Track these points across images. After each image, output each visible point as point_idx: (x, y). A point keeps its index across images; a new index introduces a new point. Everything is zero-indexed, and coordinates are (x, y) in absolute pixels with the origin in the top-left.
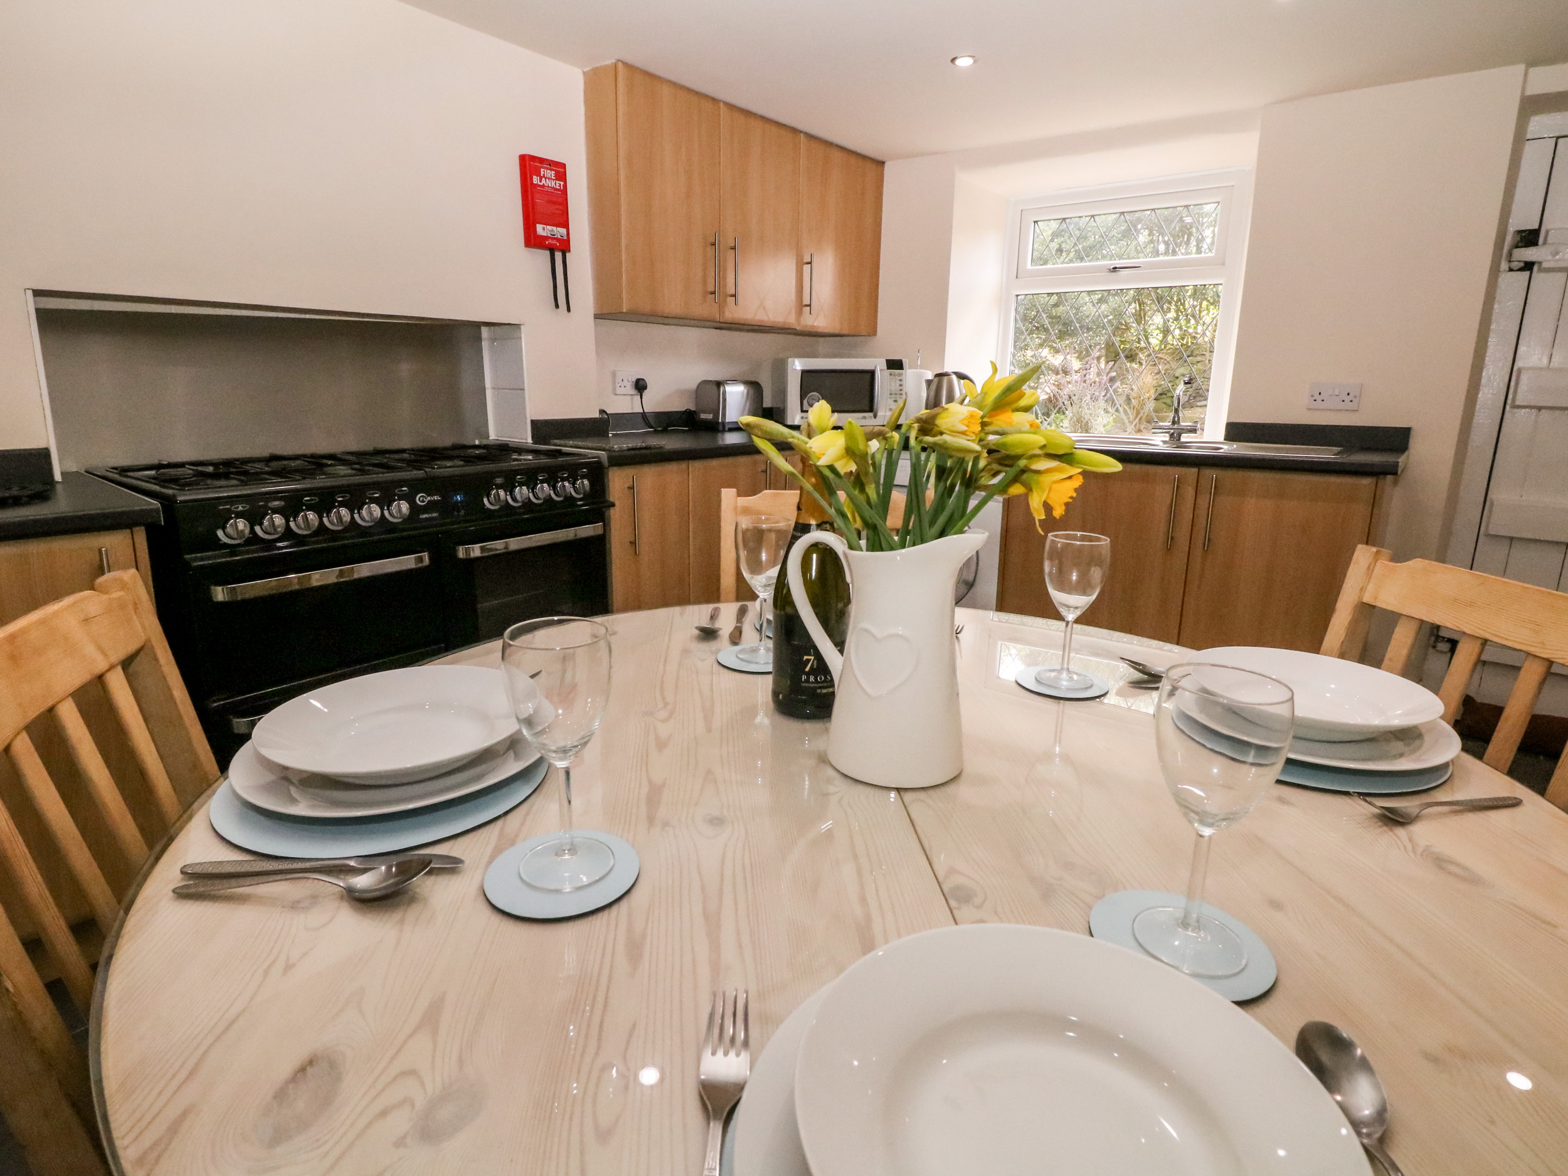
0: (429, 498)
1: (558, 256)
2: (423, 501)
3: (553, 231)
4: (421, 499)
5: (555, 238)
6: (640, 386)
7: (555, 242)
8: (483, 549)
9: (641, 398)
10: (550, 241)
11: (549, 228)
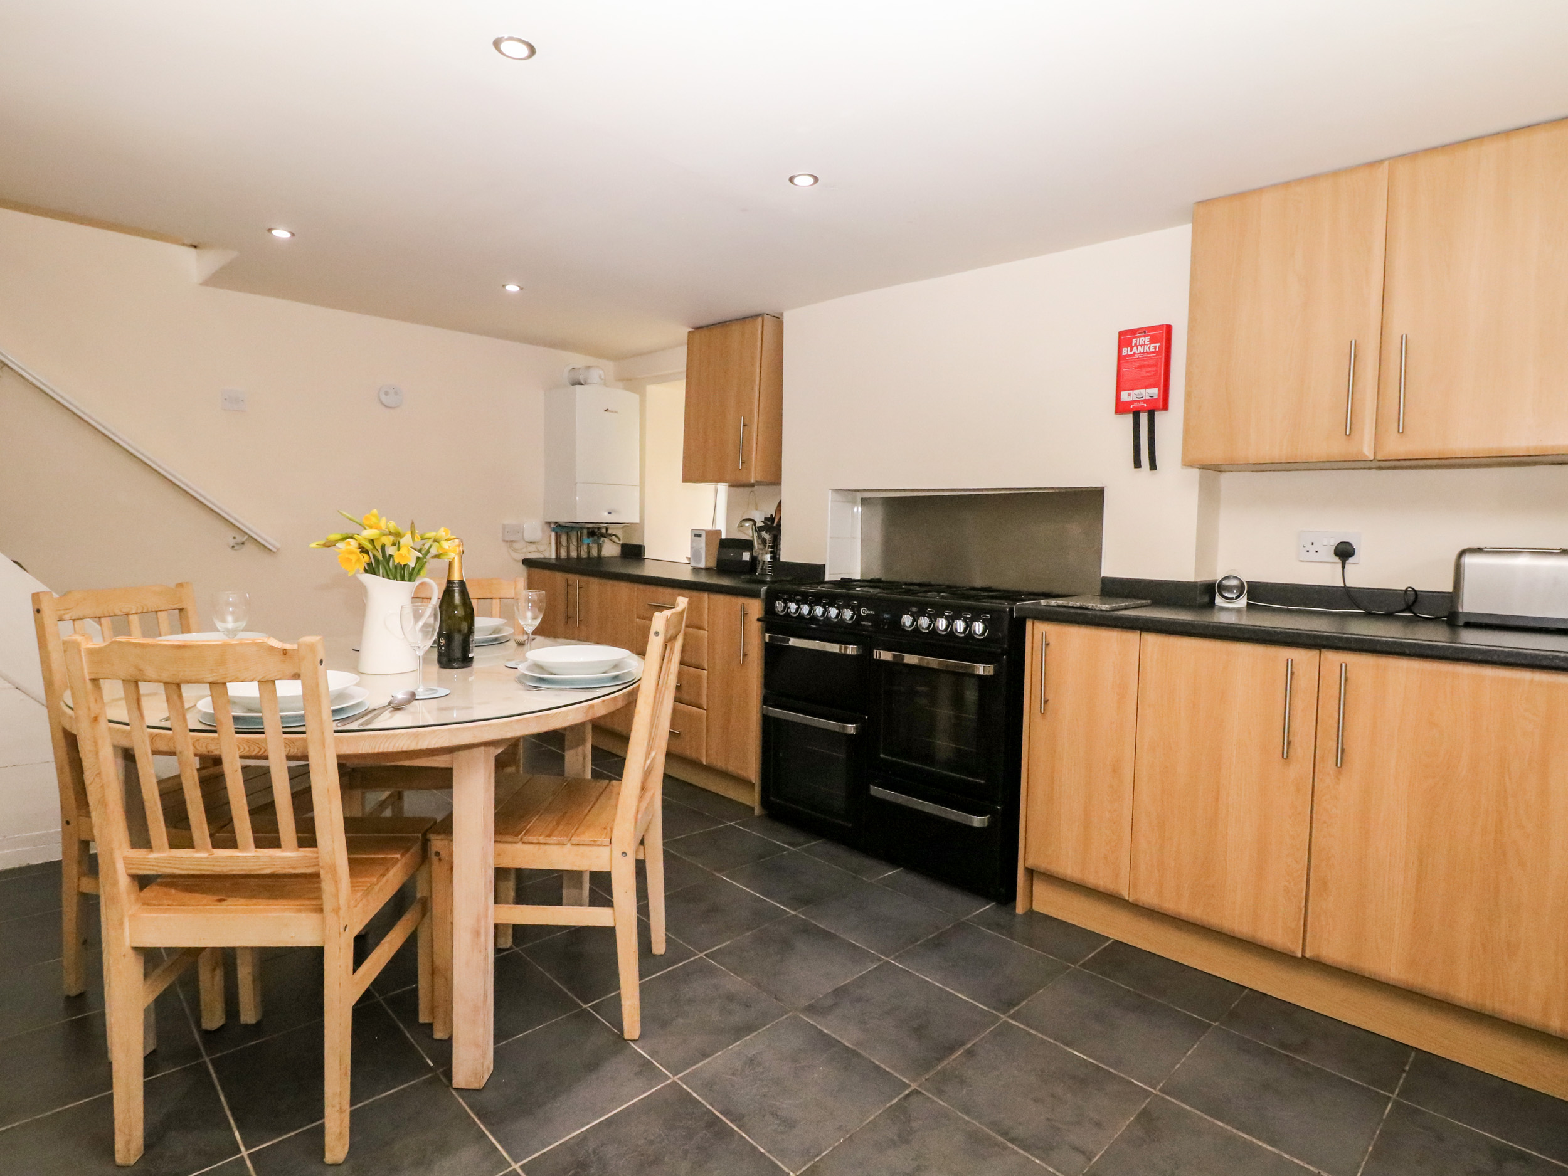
0: (868, 612)
1: (1144, 418)
2: (864, 613)
3: (1141, 394)
4: (864, 611)
5: (1142, 401)
6: (1344, 552)
7: (1141, 404)
8: (920, 660)
9: (1343, 567)
10: (1136, 404)
11: (1136, 392)
